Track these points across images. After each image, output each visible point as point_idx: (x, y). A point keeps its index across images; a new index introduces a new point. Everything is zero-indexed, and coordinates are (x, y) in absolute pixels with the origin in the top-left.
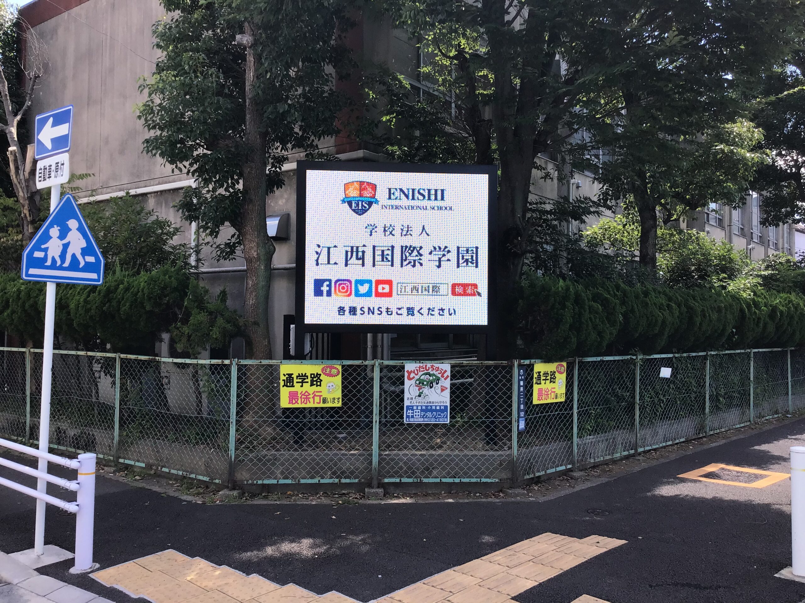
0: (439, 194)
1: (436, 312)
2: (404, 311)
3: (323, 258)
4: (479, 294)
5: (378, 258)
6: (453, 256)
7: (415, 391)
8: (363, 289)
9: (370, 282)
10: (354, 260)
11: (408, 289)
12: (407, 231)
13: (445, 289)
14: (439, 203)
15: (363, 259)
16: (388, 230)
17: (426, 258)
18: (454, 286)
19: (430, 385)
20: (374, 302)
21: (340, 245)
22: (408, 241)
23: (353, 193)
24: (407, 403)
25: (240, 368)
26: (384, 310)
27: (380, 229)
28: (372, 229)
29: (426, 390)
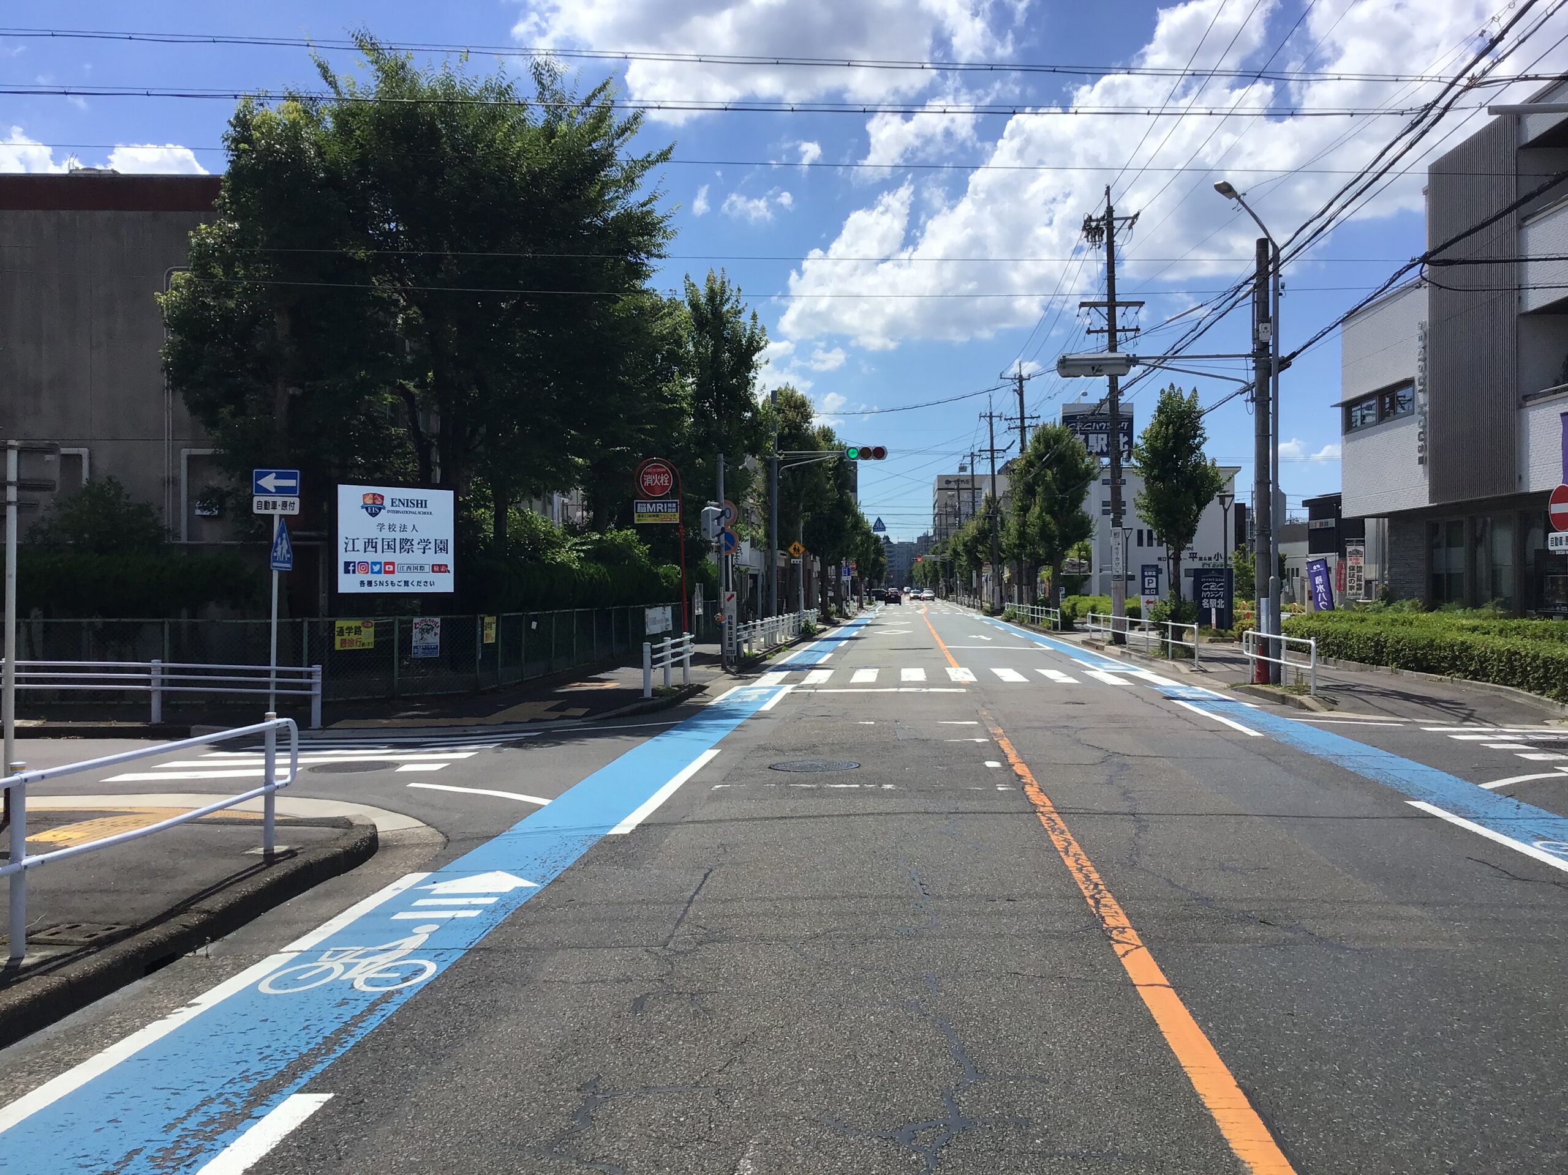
0: (423, 504)
1: (422, 584)
2: (402, 584)
3: (350, 547)
4: (449, 572)
5: (386, 547)
6: (432, 546)
7: (419, 636)
8: (376, 568)
9: (380, 563)
10: (370, 549)
11: (405, 568)
12: (404, 528)
13: (427, 568)
14: (424, 510)
15: (376, 547)
16: (392, 528)
17: (416, 546)
18: (433, 566)
19: (428, 631)
20: (383, 577)
21: (361, 538)
22: (404, 535)
23: (369, 501)
24: (414, 644)
25: (310, 623)
26: (389, 583)
27: (387, 527)
28: (381, 526)
29: (425, 635)
